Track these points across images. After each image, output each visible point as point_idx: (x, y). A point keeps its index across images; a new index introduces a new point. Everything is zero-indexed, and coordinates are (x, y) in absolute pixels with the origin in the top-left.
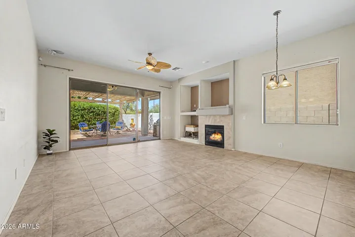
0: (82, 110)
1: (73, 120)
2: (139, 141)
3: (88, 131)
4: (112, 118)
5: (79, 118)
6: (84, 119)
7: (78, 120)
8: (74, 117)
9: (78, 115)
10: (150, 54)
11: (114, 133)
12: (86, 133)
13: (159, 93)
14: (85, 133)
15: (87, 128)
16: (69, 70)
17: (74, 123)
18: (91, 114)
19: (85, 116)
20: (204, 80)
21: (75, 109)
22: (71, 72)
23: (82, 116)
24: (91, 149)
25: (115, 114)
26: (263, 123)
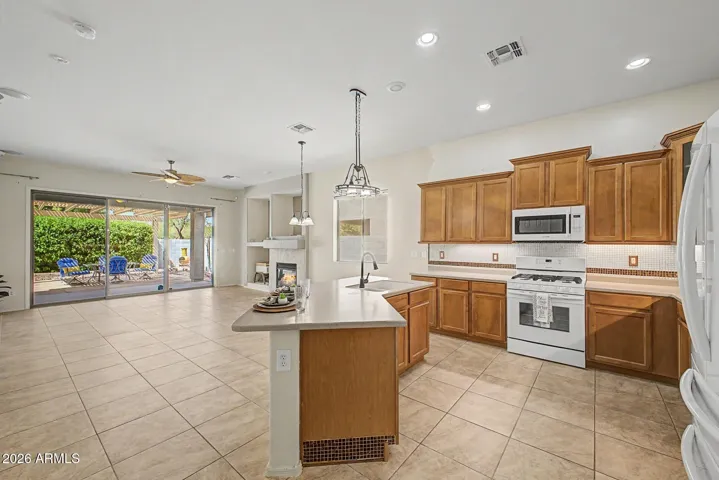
0: (67, 232)
1: (48, 252)
2: (171, 290)
3: (79, 274)
4: (139, 248)
5: (60, 249)
6: (74, 250)
7: (59, 253)
8: (48, 246)
9: (59, 243)
10: (171, 162)
11: (136, 278)
12: (75, 279)
13: (213, 209)
14: (71, 277)
15: (77, 268)
16: (31, 178)
17: (50, 258)
18: (89, 241)
19: (74, 244)
20: (277, 195)
21: (52, 231)
22: (34, 180)
23: (69, 245)
24: (73, 305)
25: (144, 239)
26: (335, 259)
